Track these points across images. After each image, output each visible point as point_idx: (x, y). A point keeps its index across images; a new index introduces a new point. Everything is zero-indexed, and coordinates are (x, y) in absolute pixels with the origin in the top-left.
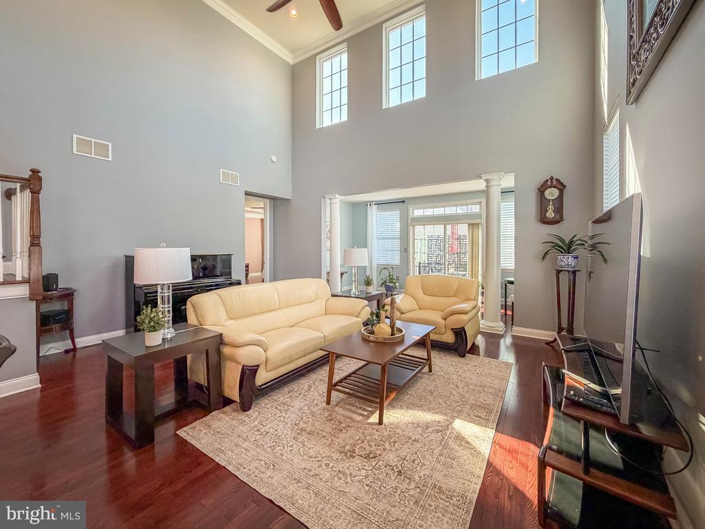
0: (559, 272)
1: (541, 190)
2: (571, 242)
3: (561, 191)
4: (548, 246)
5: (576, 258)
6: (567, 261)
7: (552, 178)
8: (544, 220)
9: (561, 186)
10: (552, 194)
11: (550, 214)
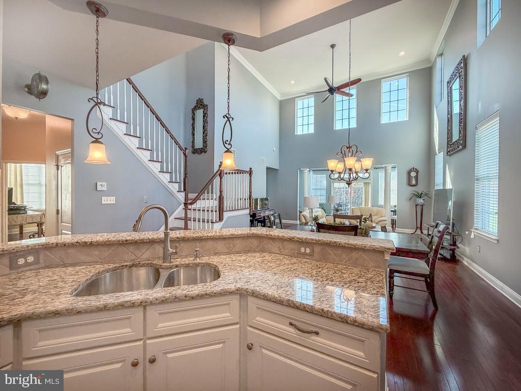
0: (417, 205)
1: (409, 173)
2: (421, 194)
3: (417, 173)
4: (412, 195)
5: (423, 200)
6: (420, 201)
7: (413, 168)
8: (410, 185)
9: (417, 171)
10: (413, 174)
11: (414, 182)
